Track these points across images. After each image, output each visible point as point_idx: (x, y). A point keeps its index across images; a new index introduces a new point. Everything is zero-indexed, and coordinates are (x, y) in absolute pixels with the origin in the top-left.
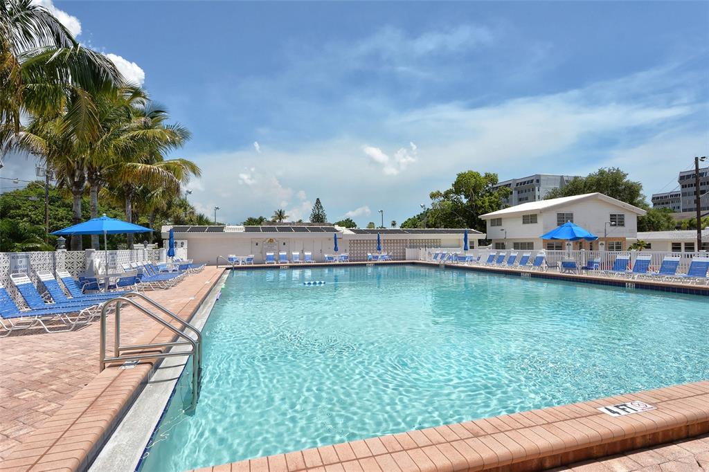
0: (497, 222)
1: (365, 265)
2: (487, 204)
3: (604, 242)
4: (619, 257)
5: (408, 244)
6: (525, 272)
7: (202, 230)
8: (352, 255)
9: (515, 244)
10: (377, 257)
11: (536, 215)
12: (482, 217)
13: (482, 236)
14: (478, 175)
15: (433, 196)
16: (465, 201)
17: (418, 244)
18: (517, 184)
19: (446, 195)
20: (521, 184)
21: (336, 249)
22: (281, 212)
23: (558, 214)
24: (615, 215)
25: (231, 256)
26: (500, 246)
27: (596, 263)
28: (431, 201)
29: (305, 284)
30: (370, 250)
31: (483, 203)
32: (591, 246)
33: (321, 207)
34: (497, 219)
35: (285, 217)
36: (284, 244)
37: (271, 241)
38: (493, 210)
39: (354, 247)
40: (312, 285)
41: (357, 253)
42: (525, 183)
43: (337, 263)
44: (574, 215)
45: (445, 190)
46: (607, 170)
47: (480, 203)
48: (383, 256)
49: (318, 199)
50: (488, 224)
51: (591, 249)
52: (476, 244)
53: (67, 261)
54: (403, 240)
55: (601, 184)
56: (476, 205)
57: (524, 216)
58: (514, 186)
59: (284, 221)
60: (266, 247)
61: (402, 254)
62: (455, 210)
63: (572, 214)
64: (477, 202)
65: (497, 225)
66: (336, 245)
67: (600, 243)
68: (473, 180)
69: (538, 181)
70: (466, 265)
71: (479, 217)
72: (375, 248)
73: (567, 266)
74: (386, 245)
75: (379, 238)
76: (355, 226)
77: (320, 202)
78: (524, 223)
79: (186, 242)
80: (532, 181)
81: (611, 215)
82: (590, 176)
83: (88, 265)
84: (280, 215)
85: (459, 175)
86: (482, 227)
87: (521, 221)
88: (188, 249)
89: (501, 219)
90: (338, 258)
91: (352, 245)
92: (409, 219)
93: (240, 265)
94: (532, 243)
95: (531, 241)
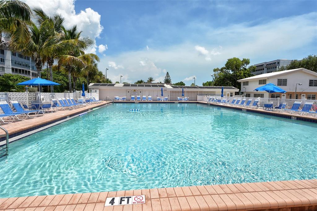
0: (246, 83)
1: (174, 102)
2: (242, 74)
3: (305, 95)
4: (296, 102)
5: (199, 94)
6: (244, 109)
7: (105, 85)
8: (172, 98)
9: (255, 94)
10: (181, 99)
11: (266, 80)
12: (239, 81)
13: (238, 90)
14: (238, 59)
15: (215, 70)
16: (231, 72)
17: (204, 94)
18: (267, 65)
19: (222, 70)
20: (269, 64)
21: (162, 95)
22: (151, 78)
23: (278, 79)
24: (312, 80)
25: (117, 97)
26: (248, 95)
27: (283, 105)
28: (214, 73)
29: (130, 110)
30: (178, 96)
31: (240, 74)
32: (297, 97)
33: (169, 76)
34: (246, 82)
35: (153, 81)
36: (141, 92)
37: (135, 90)
38: (246, 77)
39: (172, 94)
40: (133, 111)
41: (174, 97)
42: (271, 64)
43: (163, 101)
44: (287, 80)
45: (221, 68)
46: (313, 56)
47: (239, 74)
48: (185, 98)
49: (168, 72)
50: (242, 84)
51: (290, 98)
52: (234, 94)
53: (29, 96)
54: (196, 91)
55: (309, 64)
56: (237, 75)
57: (260, 81)
58: (265, 66)
59: (152, 82)
60: (133, 93)
61: (195, 98)
62: (226, 77)
63: (286, 80)
64: (237, 73)
65: (246, 85)
66: (162, 93)
67: (302, 95)
68: (235, 62)
69: (278, 63)
70: (221, 104)
71: (237, 81)
72: (181, 95)
73: (267, 106)
74: (188, 93)
75: (183, 90)
76: (184, 85)
77: (168, 74)
78: (259, 84)
79: (98, 91)
80: (275, 63)
81: (310, 80)
82: (304, 59)
83: (37, 99)
84: (151, 80)
85: (229, 60)
86: (238, 85)
87: (258, 83)
88: (99, 93)
89: (248, 82)
90: (163, 99)
91: (172, 93)
92: (208, 82)
93: (120, 101)
94: (263, 94)
95: (263, 93)
